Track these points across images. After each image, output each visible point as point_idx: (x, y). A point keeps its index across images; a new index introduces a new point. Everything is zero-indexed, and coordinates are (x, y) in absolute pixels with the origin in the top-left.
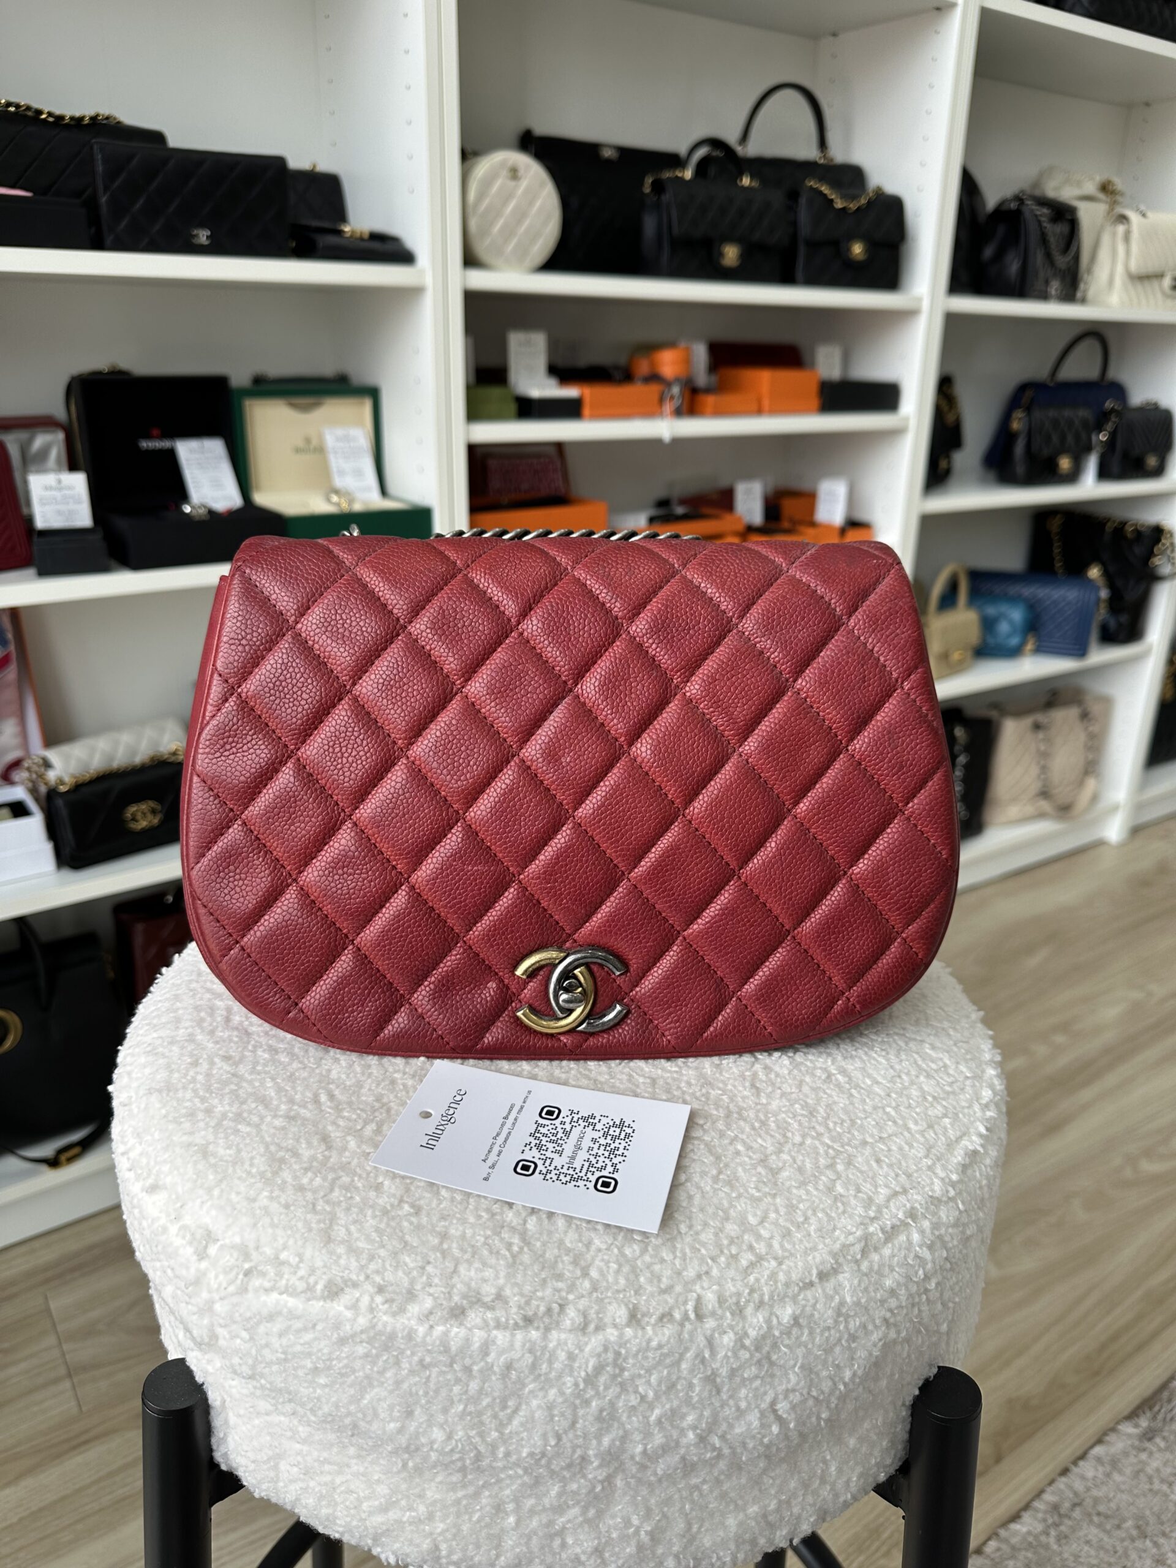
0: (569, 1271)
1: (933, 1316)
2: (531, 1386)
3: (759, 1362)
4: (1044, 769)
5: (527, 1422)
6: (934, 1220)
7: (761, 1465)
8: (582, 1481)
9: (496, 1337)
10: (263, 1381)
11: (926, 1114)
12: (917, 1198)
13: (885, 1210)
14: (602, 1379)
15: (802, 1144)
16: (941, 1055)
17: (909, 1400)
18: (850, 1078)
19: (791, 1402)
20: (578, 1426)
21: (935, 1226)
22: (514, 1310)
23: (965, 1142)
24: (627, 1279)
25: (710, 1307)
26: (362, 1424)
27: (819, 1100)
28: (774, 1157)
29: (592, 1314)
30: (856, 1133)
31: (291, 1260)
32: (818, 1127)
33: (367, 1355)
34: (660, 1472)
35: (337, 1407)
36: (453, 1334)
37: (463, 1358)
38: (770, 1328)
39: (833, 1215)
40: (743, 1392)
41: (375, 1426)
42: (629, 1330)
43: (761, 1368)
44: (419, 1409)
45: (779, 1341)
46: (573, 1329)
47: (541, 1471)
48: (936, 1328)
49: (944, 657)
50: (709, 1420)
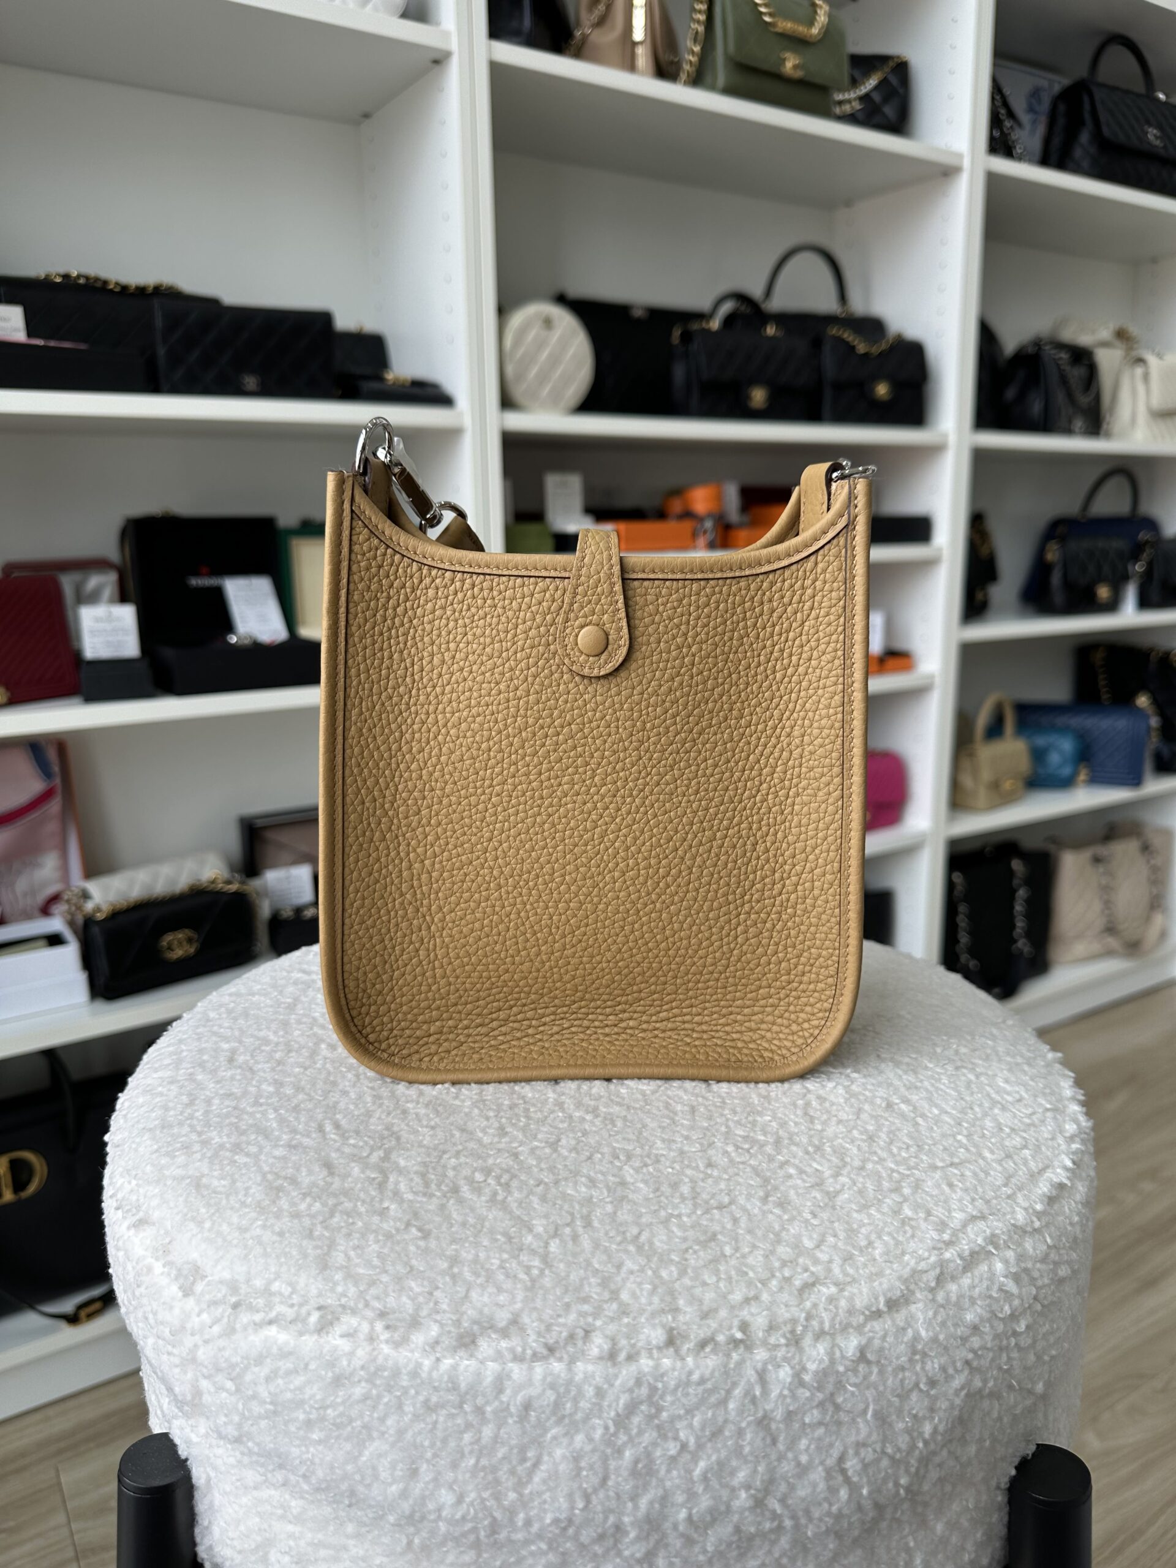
0: (596, 1293)
1: (1026, 1369)
2: (554, 1431)
3: (821, 1404)
4: (1107, 903)
5: (550, 1478)
6: (1020, 1251)
7: (831, 1546)
8: (618, 1560)
9: (511, 1371)
10: (250, 1444)
11: (1003, 1145)
12: (997, 1225)
13: (961, 1235)
14: (636, 1420)
16: (1017, 1089)
17: (1005, 1482)
18: (914, 1107)
19: (862, 1461)
20: (610, 1483)
21: (1021, 1257)
22: (533, 1337)
23: (1048, 1174)
24: (662, 1300)
25: (760, 1333)
26: (361, 1489)
27: (879, 1127)
28: (831, 1180)
29: (623, 1342)
30: (925, 1158)
31: (283, 1290)
32: (879, 1152)
33: (366, 1397)
34: (710, 1548)
35: (332, 1468)
36: (462, 1368)
37: (475, 1397)
39: (900, 1238)
40: (804, 1443)
41: (376, 1491)
42: (665, 1360)
43: (824, 1412)
44: (425, 1466)
45: (844, 1379)
46: (601, 1358)
47: (568, 1545)
48: (1030, 1386)
49: (995, 785)
50: (765, 1477)
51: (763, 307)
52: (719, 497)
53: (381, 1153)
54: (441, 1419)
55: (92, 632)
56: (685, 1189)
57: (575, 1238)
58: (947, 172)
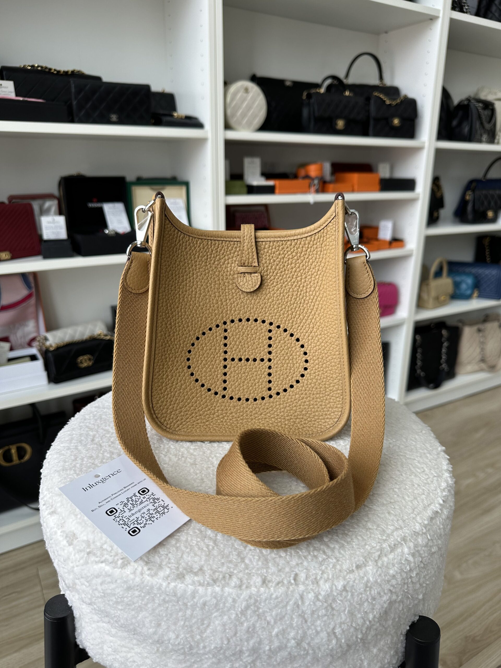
0: (235, 559)
1: (415, 590)
2: (215, 614)
3: (326, 608)
4: (483, 350)
5: (213, 631)
6: (416, 543)
7: (329, 660)
8: (241, 662)
9: (199, 590)
10: (95, 606)
12: (407, 531)
13: (391, 536)
14: (249, 612)
16: (423, 466)
17: (404, 632)
19: (342, 630)
20: (238, 635)
21: (416, 546)
22: (208, 576)
24: (263, 563)
25: (302, 580)
26: (138, 629)
29: (245, 581)
31: (108, 549)
33: (140, 596)
34: (278, 660)
35: (127, 620)
36: (178, 587)
37: (183, 599)
38: (332, 591)
40: (319, 622)
41: (144, 630)
42: (262, 589)
43: (327, 611)
44: (163, 623)
45: (336, 598)
46: (235, 587)
47: (221, 656)
48: (417, 596)
49: (437, 298)
50: (302, 635)
51: (345, 81)
52: (321, 169)
54: (170, 606)
55: (46, 227)
58: (432, 19)
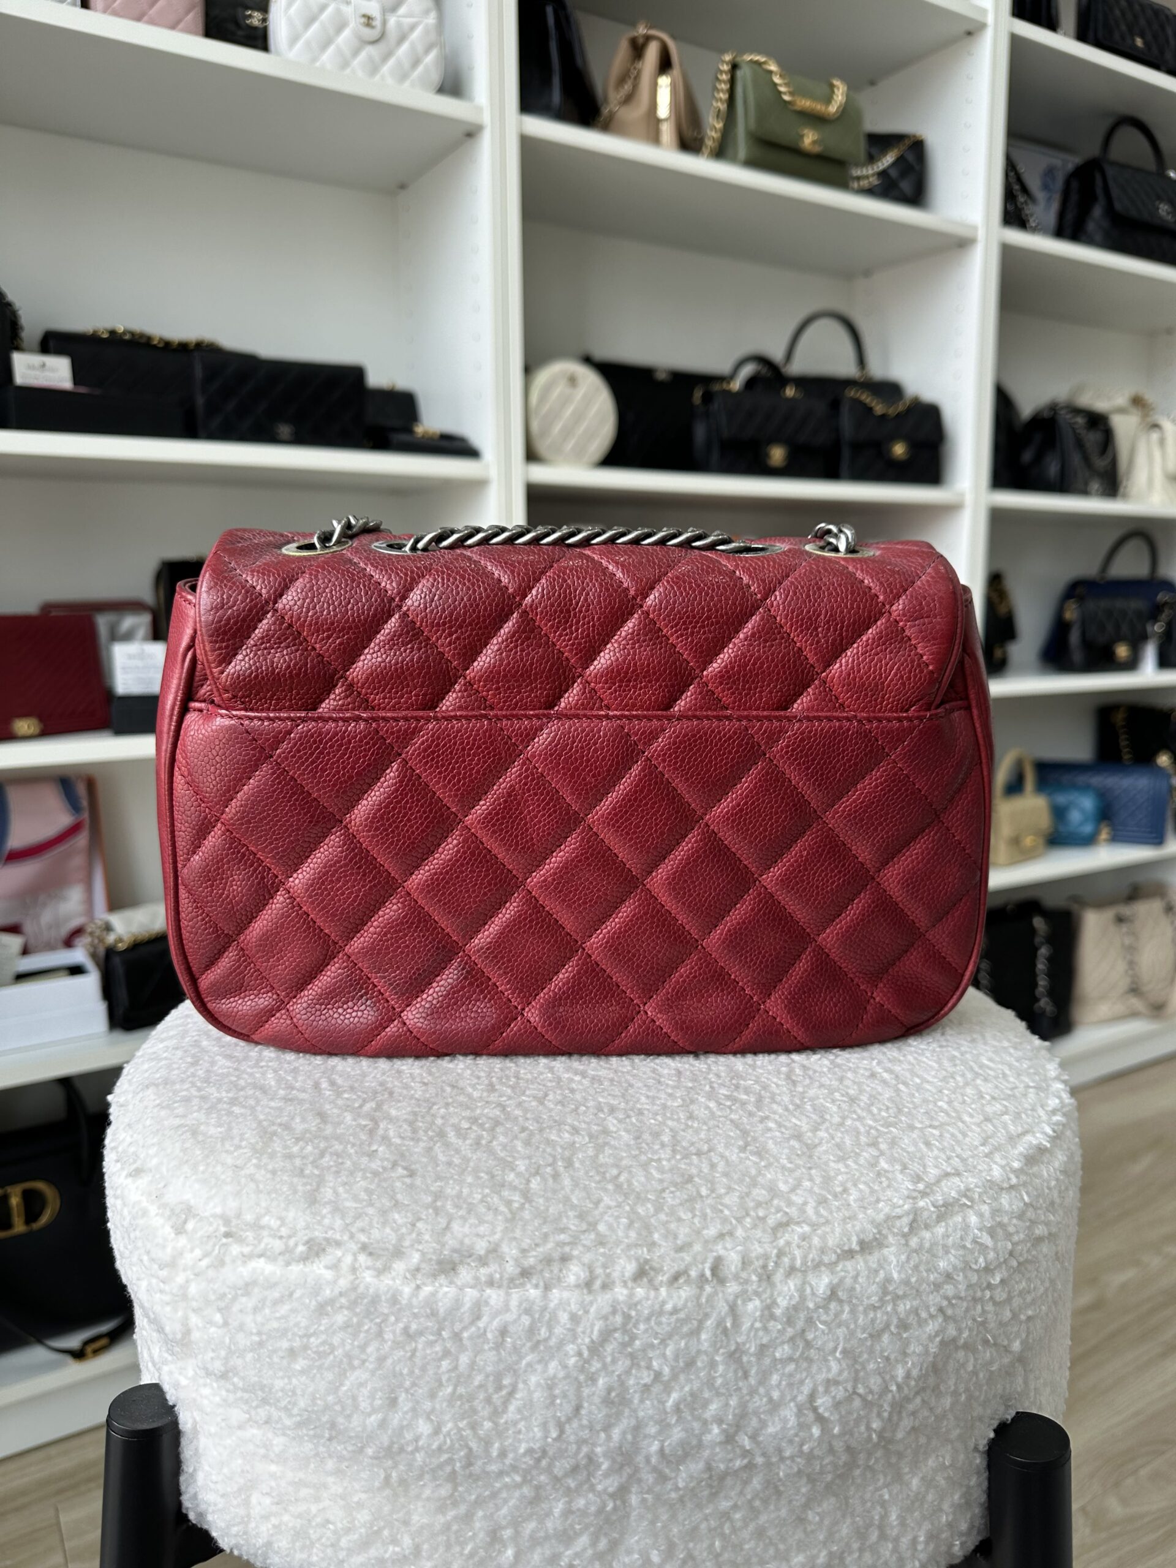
0: (574, 1225)
1: (1001, 1324)
2: (529, 1358)
3: (792, 1339)
4: (1132, 964)
5: (525, 1406)
6: (996, 1206)
7: (804, 1490)
8: (591, 1495)
9: (490, 1297)
10: (236, 1380)
11: (982, 1110)
12: (971, 1180)
13: (935, 1188)
14: (609, 1348)
15: (842, 1124)
16: (1001, 1067)
17: (983, 1444)
18: (897, 1076)
19: (834, 1399)
20: (583, 1412)
21: (996, 1212)
22: (510, 1264)
23: (1029, 1138)
24: (639, 1234)
25: (733, 1268)
26: (340, 1420)
27: (861, 1091)
28: (809, 1134)
29: (600, 1271)
30: (903, 1118)
31: (272, 1224)
32: (859, 1111)
33: (346, 1326)
34: (682, 1485)
35: (314, 1399)
36: (440, 1295)
37: (453, 1323)
38: (803, 1298)
39: (876, 1188)
40: (775, 1378)
41: (356, 1421)
42: (639, 1290)
43: (795, 1348)
44: (403, 1395)
45: (815, 1316)
46: (577, 1286)
47: (542, 1478)
48: (1006, 1343)
49: (1015, 841)
50: (737, 1411)
51: (783, 370)
53: (373, 1105)
54: (420, 1346)
55: (123, 668)
56: (666, 1138)
57: (556, 1176)
58: (961, 244)
